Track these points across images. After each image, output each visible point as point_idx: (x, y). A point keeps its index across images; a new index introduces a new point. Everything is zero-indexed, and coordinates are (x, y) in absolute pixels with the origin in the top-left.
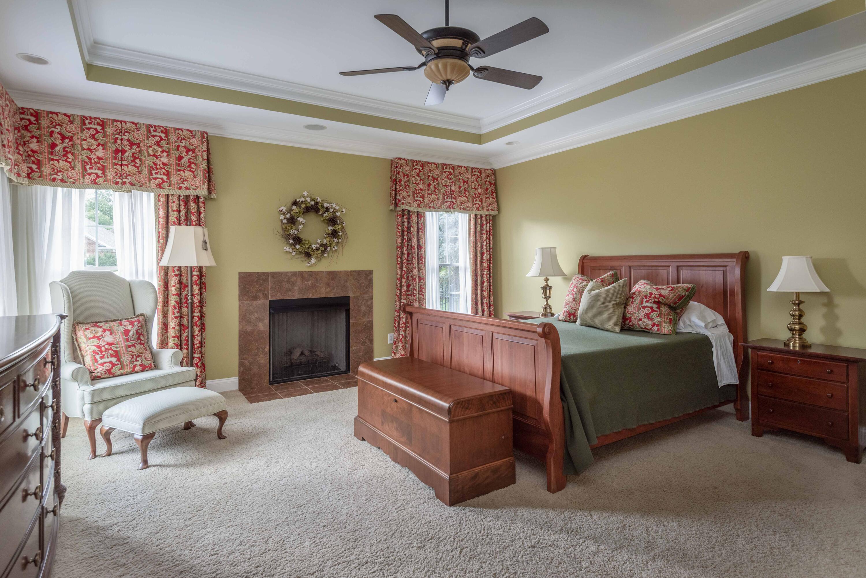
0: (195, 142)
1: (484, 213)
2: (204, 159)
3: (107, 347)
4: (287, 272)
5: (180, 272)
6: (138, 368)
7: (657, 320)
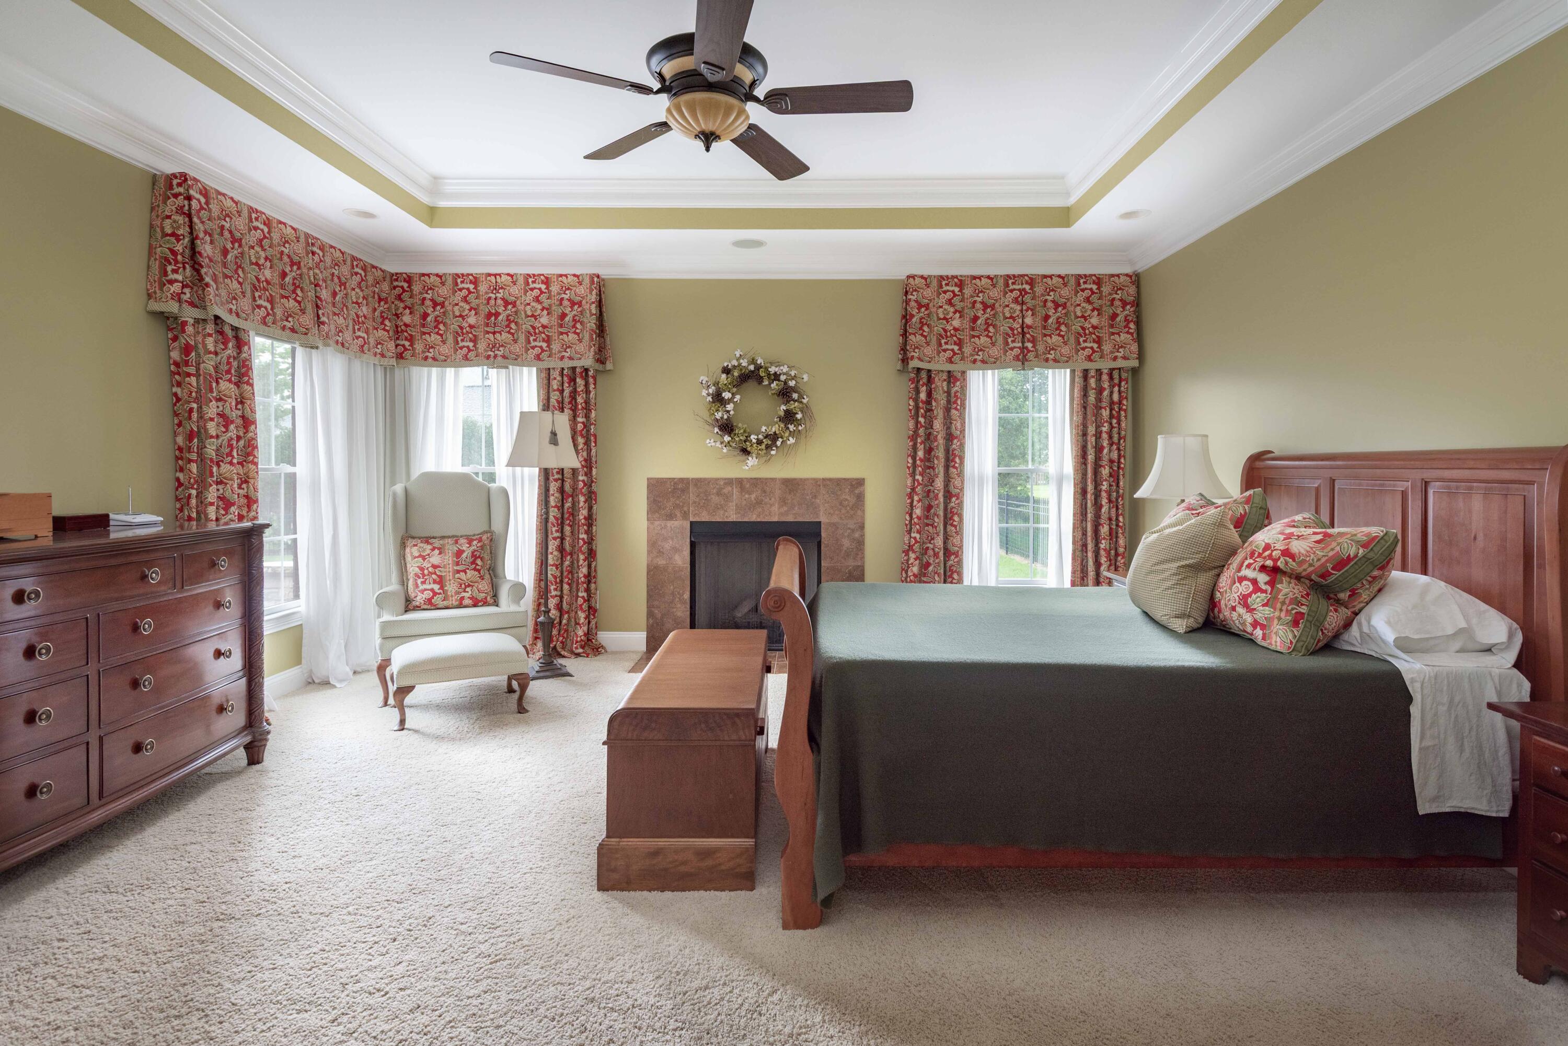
0: (581, 290)
1: (1105, 365)
2: (592, 315)
3: (431, 569)
4: (717, 479)
5: (563, 475)
6: (467, 602)
7: (1263, 613)
